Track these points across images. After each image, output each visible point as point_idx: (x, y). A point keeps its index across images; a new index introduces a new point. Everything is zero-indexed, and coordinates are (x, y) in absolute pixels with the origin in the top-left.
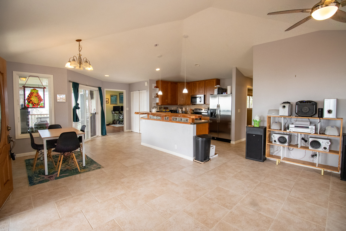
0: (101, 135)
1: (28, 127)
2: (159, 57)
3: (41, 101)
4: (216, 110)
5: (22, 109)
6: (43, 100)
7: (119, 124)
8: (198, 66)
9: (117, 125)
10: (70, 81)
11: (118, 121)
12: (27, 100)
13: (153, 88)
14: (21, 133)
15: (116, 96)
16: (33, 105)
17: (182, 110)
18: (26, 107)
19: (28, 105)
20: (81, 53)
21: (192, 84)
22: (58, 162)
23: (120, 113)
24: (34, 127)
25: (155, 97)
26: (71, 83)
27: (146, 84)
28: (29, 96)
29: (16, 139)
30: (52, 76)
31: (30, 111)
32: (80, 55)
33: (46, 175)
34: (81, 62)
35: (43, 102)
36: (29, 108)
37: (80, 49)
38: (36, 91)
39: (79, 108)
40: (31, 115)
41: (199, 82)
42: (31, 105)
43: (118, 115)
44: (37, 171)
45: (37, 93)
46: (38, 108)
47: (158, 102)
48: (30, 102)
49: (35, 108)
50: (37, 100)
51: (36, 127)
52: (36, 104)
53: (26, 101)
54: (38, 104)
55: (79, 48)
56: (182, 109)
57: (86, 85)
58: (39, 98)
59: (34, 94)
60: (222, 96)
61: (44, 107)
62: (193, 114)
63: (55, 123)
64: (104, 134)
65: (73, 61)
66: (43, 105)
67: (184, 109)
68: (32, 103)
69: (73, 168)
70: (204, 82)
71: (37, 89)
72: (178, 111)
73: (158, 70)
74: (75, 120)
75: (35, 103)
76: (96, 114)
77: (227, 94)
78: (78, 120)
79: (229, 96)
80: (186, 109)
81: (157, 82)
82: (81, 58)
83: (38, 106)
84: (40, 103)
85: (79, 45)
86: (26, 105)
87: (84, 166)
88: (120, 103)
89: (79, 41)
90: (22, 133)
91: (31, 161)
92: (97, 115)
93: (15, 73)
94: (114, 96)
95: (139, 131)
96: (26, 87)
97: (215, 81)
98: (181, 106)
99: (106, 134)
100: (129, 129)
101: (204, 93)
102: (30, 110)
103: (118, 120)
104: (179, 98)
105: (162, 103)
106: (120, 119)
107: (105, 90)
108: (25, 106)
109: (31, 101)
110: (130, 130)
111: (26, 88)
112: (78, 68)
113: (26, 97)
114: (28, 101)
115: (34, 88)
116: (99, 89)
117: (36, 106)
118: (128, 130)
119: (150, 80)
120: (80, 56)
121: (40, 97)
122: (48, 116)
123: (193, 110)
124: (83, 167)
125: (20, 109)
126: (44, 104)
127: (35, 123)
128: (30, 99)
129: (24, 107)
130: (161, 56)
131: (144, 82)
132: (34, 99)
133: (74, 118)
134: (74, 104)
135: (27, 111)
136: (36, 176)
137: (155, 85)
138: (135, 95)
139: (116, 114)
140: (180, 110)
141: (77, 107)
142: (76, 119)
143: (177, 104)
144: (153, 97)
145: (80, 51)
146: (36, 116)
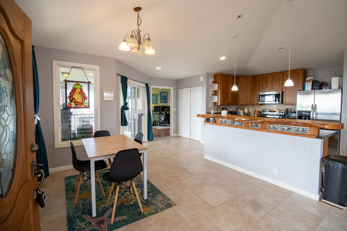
0: (147, 141)
1: (70, 133)
2: (234, 38)
3: (85, 100)
4: (309, 112)
5: (64, 109)
6: (88, 99)
7: (160, 125)
8: (283, 50)
9: (158, 127)
10: (118, 75)
11: (159, 123)
12: (69, 97)
13: (211, 83)
14: (61, 140)
15: (156, 95)
16: (76, 104)
17: (244, 112)
18: (67, 107)
19: (70, 104)
20: (140, 28)
21: (261, 78)
22: (110, 194)
23: (160, 113)
24: (76, 132)
25: (212, 95)
26: (120, 77)
27: (202, 79)
28: (72, 92)
29: (55, 148)
30: (98, 67)
31: (72, 112)
32: (139, 30)
33: (94, 217)
34: (140, 41)
35: (88, 100)
36: (71, 108)
37: (140, 21)
38: (79, 86)
39: (127, 109)
40: (73, 115)
41: (273, 75)
42: (73, 104)
43: (159, 116)
44: (81, 204)
45: (81, 89)
46: (81, 108)
47: (216, 101)
48: (72, 100)
49: (78, 108)
50: (81, 98)
51: (79, 132)
52: (79, 103)
53: (68, 99)
54: (81, 103)
55: (138, 21)
56: (244, 110)
57: (135, 81)
58: (83, 96)
59: (77, 91)
60: (322, 93)
61: (88, 107)
62: (259, 116)
63: (101, 128)
64: (151, 139)
65: (132, 37)
66: (87, 104)
67: (246, 110)
68: (75, 102)
69: (131, 201)
70: (281, 74)
71: (80, 84)
72: (238, 113)
73: (223, 58)
74: (123, 123)
75: (78, 101)
76: (142, 115)
77: (331, 88)
78: (126, 123)
79: (337, 92)
80: (248, 110)
81: (215, 76)
82: (140, 36)
83: (81, 106)
84: (84, 102)
85: (138, 16)
86: (68, 104)
87: (146, 200)
88: (160, 103)
89: (138, 9)
90: (63, 140)
91: (73, 180)
92: (143, 117)
93: (55, 63)
94: (155, 95)
95: (189, 136)
96: (67, 81)
97: (301, 72)
98: (242, 107)
99: (152, 139)
100: (177, 133)
101: (281, 89)
102: (72, 110)
103: (159, 121)
104: (241, 96)
105: (222, 102)
106: (161, 121)
107: (151, 87)
108: (66, 105)
109: (74, 99)
110: (178, 135)
111: (68, 83)
112: (135, 51)
113: (68, 95)
114: (70, 99)
115: (78, 83)
116: (146, 86)
117: (79, 105)
118: (175, 135)
119: (207, 74)
120: (139, 32)
121: (84, 94)
122: (93, 116)
123: (260, 112)
124: (144, 200)
125: (61, 110)
126: (89, 103)
127: (77, 126)
128: (73, 97)
129: (65, 107)
130: (237, 36)
131: (198, 77)
132: (77, 97)
133: (122, 121)
134: (122, 104)
135: (69, 111)
136: (78, 217)
137: (213, 80)
138: (185, 93)
139: (157, 114)
140: (242, 111)
141: (125, 108)
142: (125, 122)
143: (238, 104)
144: (210, 95)
145: (139, 25)
146: (79, 116)
